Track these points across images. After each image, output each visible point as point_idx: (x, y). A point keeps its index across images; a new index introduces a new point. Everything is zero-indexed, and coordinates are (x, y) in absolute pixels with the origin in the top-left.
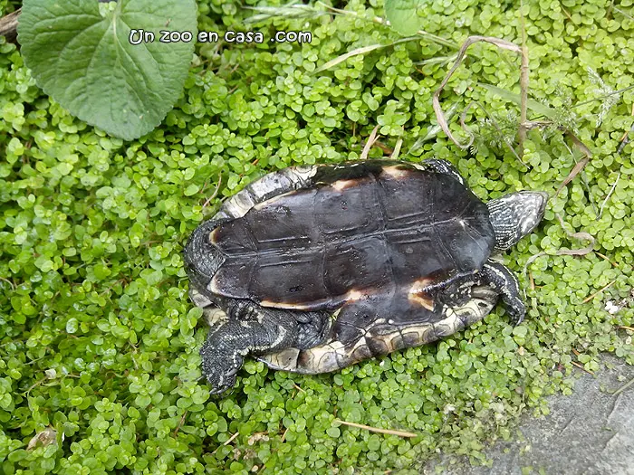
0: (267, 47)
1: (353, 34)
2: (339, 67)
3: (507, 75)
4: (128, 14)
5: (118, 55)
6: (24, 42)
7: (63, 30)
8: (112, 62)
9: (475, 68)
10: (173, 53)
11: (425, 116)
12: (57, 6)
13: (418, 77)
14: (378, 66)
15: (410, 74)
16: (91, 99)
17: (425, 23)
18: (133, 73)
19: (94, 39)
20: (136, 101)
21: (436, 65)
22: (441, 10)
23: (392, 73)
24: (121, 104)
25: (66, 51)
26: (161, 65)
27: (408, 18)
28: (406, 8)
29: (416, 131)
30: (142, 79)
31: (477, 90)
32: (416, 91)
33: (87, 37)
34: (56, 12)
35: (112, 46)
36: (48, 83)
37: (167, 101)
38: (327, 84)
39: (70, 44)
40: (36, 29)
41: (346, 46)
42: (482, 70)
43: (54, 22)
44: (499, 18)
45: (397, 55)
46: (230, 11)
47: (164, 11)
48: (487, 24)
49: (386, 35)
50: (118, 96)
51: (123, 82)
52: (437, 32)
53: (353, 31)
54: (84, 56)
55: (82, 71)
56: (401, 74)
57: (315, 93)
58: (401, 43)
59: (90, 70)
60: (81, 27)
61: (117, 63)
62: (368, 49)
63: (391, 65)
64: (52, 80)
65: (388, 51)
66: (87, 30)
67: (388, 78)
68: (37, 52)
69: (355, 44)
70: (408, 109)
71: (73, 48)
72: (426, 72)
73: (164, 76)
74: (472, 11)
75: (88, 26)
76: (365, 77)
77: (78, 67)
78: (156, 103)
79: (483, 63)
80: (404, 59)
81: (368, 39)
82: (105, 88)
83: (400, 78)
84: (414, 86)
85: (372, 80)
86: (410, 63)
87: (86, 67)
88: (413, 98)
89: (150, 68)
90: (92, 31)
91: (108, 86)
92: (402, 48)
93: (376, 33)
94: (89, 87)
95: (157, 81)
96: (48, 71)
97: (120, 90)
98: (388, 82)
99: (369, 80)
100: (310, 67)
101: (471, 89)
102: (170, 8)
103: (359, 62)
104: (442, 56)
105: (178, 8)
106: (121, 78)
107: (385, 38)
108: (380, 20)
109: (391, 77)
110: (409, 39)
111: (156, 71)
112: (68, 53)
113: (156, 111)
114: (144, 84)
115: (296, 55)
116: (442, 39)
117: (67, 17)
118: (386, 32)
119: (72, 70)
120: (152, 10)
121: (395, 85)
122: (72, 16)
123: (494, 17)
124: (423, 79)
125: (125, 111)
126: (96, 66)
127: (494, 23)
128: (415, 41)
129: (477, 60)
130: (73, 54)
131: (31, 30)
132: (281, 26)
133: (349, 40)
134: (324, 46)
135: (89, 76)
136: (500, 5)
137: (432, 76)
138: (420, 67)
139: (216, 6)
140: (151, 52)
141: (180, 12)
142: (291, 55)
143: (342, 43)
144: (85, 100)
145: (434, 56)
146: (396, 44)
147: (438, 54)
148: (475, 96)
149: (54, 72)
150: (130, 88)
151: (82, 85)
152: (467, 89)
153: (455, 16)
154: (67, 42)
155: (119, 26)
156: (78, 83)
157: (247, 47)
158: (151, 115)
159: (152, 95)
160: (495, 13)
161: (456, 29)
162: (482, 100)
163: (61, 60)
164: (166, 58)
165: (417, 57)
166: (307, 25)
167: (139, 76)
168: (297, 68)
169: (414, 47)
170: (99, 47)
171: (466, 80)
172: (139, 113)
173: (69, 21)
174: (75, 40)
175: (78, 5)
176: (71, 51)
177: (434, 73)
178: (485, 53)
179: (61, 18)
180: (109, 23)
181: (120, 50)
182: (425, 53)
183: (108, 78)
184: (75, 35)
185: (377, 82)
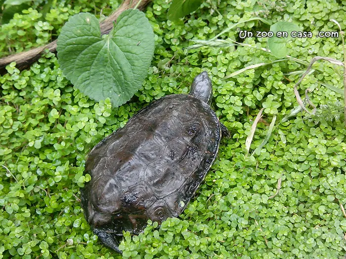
0: (197, 64)
1: (249, 57)
2: (239, 76)
3: (338, 81)
4: (117, 37)
5: (109, 60)
6: (59, 50)
7: (81, 44)
8: (105, 64)
9: (320, 77)
10: (140, 61)
11: (290, 104)
12: (79, 31)
13: (286, 82)
14: (263, 75)
15: (281, 80)
16: (92, 83)
17: (291, 51)
18: (116, 70)
19: (97, 50)
20: (117, 86)
21: (297, 75)
22: (300, 44)
23: (271, 79)
24: (109, 88)
25: (81, 56)
26: (133, 67)
27: (281, 48)
28: (280, 42)
29: (284, 112)
30: (122, 74)
31: (321, 90)
32: (285, 90)
33: (93, 49)
34: (78, 35)
35: (106, 54)
36: (69, 73)
37: (135, 87)
38: (232, 85)
39: (83, 52)
40: (67, 44)
41: (243, 64)
42: (324, 78)
43: (76, 40)
44: (334, 49)
45: (274, 69)
46: (176, 43)
47: (136, 37)
48: (327, 52)
49: (268, 58)
50: (107, 83)
51: (110, 75)
52: (298, 57)
53: (248, 55)
54: (90, 59)
55: (88, 68)
56: (276, 80)
57: (224, 90)
58: (276, 62)
59: (93, 67)
60: (91, 43)
61: (108, 64)
62: (257, 66)
63: (270, 75)
64: (71, 72)
65: (269, 67)
66: (93, 45)
67: (268, 82)
68: (65, 56)
69: (249, 63)
70: (280, 100)
71: (85, 55)
72: (291, 79)
73: (134, 73)
74: (318, 45)
75: (94, 43)
76: (254, 81)
77: (87, 65)
78: (129, 88)
79: (325, 74)
80: (278, 71)
81: (257, 60)
82: (100, 78)
83: (275, 82)
84: (284, 87)
85: (259, 83)
86: (281, 74)
87: (90, 66)
88: (283, 94)
89: (127, 68)
90: (96, 45)
91: (102, 77)
92: (277, 65)
93: (262, 57)
94: (91, 76)
95: (130, 76)
96: (70, 67)
97: (109, 80)
98: (268, 85)
99: (257, 84)
100: (222, 75)
101: (317, 89)
102: (140, 35)
103: (252, 73)
104: (301, 70)
105: (145, 36)
106: (110, 73)
107: (267, 59)
108: (264, 49)
109: (270, 81)
110: (281, 60)
111: (130, 70)
112: (82, 57)
113: (128, 93)
114: (122, 77)
115: (214, 68)
116: (300, 60)
117: (84, 37)
118: (267, 56)
119: (83, 66)
120: (130, 36)
121: (272, 86)
122: (86, 37)
123: (332, 49)
124: (289, 83)
125: (110, 92)
126: (96, 65)
127: (331, 52)
128: (284, 62)
129: (321, 73)
130: (84, 58)
131: (63, 44)
132: (205, 52)
133: (246, 61)
134: (231, 64)
135: (92, 71)
136: (335, 42)
137: (294, 82)
138: (287, 76)
139: (167, 40)
140: (128, 59)
141: (146, 38)
142: (211, 69)
143: (241, 62)
144: (89, 84)
145: (295, 70)
146: (274, 63)
147: (298, 69)
148: (319, 93)
149: (73, 67)
150: (114, 79)
151: (88, 75)
152: (315, 89)
153: (308, 48)
154: (82, 51)
155: (111, 44)
156: (85, 74)
157: (184, 64)
158: (125, 95)
159: (127, 83)
160: (332, 46)
161: (309, 55)
162: (324, 95)
163: (77, 60)
164: (136, 63)
165: (286, 71)
166: (221, 52)
167: (120, 72)
168: (215, 76)
169: (284, 65)
170: (99, 55)
171: (314, 84)
172: (118, 93)
173: (84, 40)
174: (86, 50)
175: (90, 31)
176: (83, 56)
177: (295, 80)
178: (325, 69)
179: (80, 38)
180: (105, 42)
181: (110, 57)
182: (290, 68)
183: (102, 72)
184: (86, 48)
185: (262, 84)
